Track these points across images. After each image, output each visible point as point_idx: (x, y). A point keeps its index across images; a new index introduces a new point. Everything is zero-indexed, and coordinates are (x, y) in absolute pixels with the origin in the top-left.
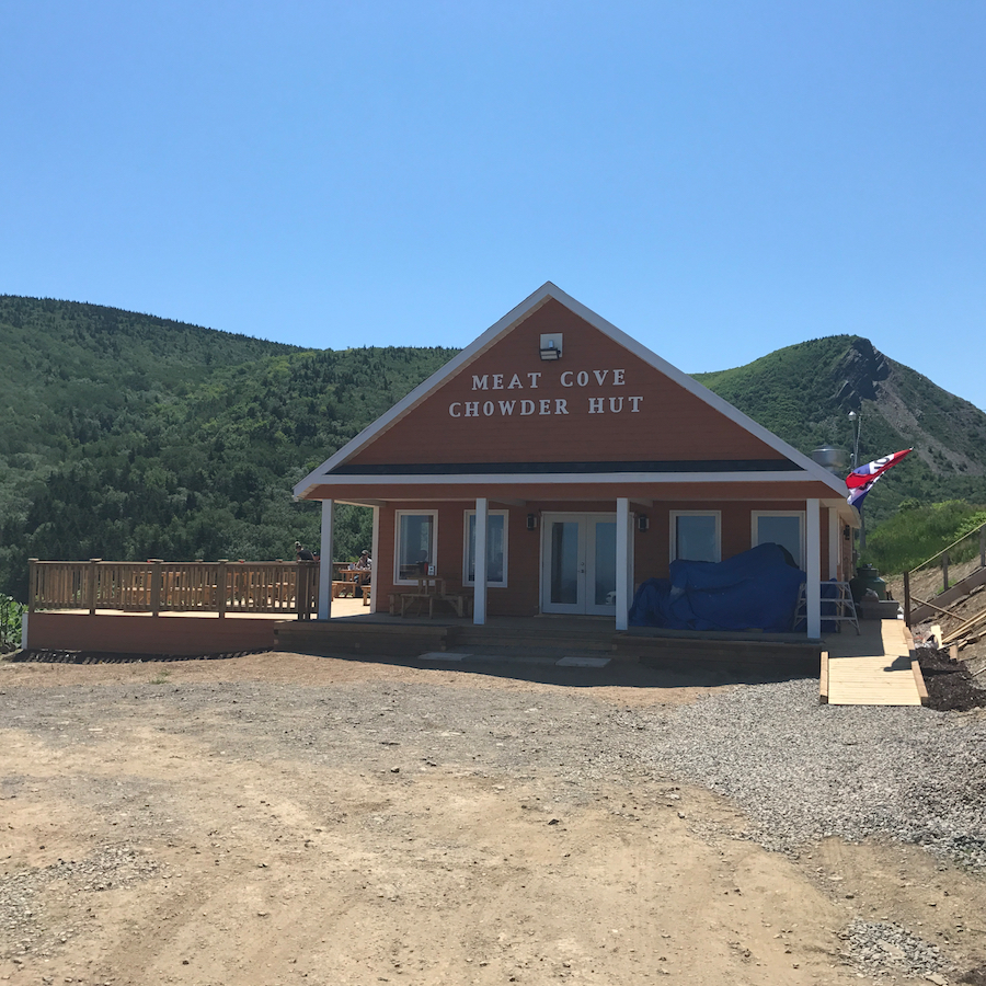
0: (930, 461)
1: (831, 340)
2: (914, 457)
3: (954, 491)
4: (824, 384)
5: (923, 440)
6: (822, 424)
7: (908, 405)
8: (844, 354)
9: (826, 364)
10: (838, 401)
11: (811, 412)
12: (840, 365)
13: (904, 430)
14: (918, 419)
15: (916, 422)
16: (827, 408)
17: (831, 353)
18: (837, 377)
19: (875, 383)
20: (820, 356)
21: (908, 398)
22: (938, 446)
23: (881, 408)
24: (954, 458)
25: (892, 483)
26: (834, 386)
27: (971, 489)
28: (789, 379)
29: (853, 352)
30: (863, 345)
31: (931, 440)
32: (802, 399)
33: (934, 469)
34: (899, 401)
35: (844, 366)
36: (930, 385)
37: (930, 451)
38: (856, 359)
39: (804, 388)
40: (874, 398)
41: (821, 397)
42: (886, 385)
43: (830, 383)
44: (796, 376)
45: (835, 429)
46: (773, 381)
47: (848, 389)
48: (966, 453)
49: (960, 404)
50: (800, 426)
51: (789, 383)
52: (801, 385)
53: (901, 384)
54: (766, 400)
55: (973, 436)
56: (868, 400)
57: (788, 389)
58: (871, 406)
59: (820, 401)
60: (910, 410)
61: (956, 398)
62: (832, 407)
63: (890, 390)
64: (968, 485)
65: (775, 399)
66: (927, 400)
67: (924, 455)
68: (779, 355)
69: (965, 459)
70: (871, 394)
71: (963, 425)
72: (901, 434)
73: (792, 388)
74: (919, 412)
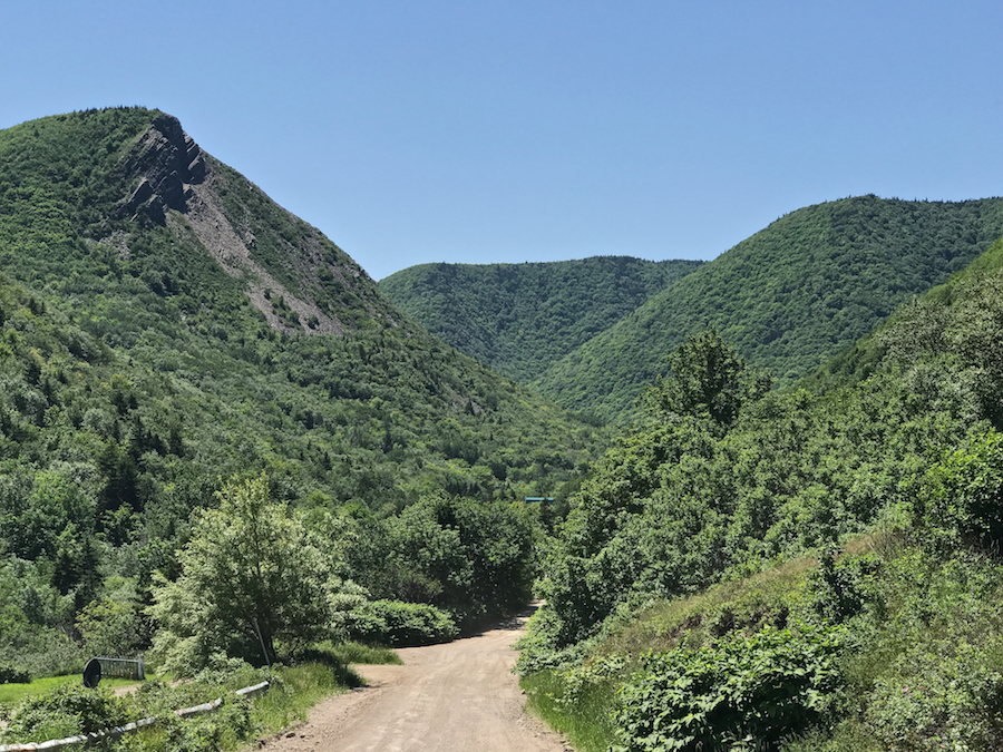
0: (267, 312)
1: (120, 113)
2: (245, 304)
3: (306, 357)
4: (108, 179)
5: (254, 279)
6: (106, 243)
7: (234, 225)
8: (140, 136)
9: (111, 149)
10: (130, 209)
11: (86, 221)
12: (134, 152)
13: (229, 262)
14: (249, 247)
15: (246, 253)
16: (113, 218)
17: (119, 132)
18: (129, 170)
19: (186, 187)
20: (102, 136)
21: (234, 215)
22: (278, 290)
23: (196, 226)
24: (304, 310)
25: (215, 341)
26: (123, 185)
27: (329, 354)
28: (51, 167)
29: (155, 135)
30: (169, 126)
31: (269, 281)
32: (72, 200)
33: (274, 324)
34: (220, 217)
35: (140, 155)
36: (264, 199)
37: (268, 297)
38: (159, 146)
39: (76, 183)
40: (185, 209)
41: (103, 200)
42: (201, 191)
43: (118, 179)
44: (62, 163)
45: (126, 252)
46: (24, 168)
47: (145, 192)
48: (317, 303)
49: (305, 231)
50: (70, 243)
51: (51, 173)
52: (70, 179)
53: (224, 193)
54: (12, 197)
55: (326, 279)
56: (177, 212)
57: (50, 183)
58: (181, 220)
59: (104, 206)
60: (238, 232)
61: (300, 222)
62: (121, 217)
63: (208, 200)
64: (324, 349)
65: (27, 197)
66: (261, 221)
67: (259, 303)
68: (36, 128)
69: (315, 312)
70: (180, 202)
71: (312, 261)
72: (225, 267)
73: (55, 181)
74: (250, 237)
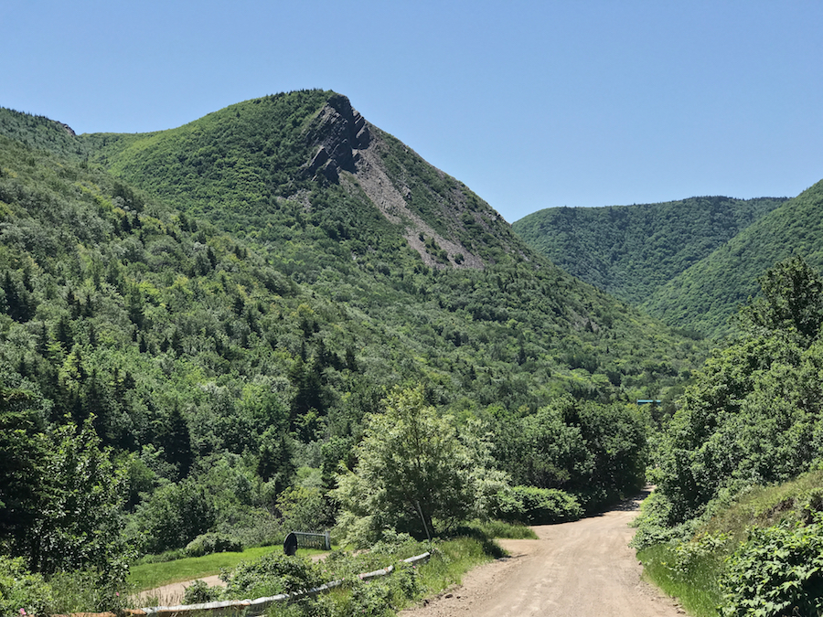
0: (422, 251)
1: (302, 95)
2: (404, 245)
3: (454, 287)
4: (294, 149)
5: (411, 224)
6: (293, 200)
7: (394, 181)
8: (318, 112)
9: (296, 124)
10: (311, 171)
11: (277, 182)
12: (313, 126)
13: (390, 211)
14: (406, 199)
15: (404, 203)
16: (298, 179)
17: (302, 110)
18: (310, 141)
19: (355, 152)
20: (288, 114)
21: (393, 173)
22: (430, 233)
23: (363, 183)
24: (451, 248)
25: (380, 276)
26: (305, 153)
27: (472, 284)
28: (250, 141)
29: (330, 111)
30: (340, 103)
31: (422, 226)
32: (266, 166)
33: (428, 261)
34: (383, 175)
35: (318, 128)
36: (417, 159)
37: (422, 239)
38: (333, 120)
39: (269, 153)
40: (354, 170)
41: (290, 165)
42: (368, 155)
43: (301, 148)
44: (258, 137)
45: (308, 206)
46: (229, 142)
47: (322, 157)
48: (462, 243)
49: (451, 184)
50: (263, 201)
51: (250, 146)
52: (265, 150)
53: (385, 156)
54: (220, 166)
55: (469, 223)
56: (347, 173)
57: (249, 154)
58: (351, 179)
59: (290, 170)
60: (396, 187)
61: (447, 177)
62: (304, 178)
63: (373, 161)
64: (469, 281)
65: (232, 165)
66: (415, 177)
67: (415, 244)
68: (237, 110)
69: (460, 250)
70: (350, 164)
71: (457, 209)
72: (387, 215)
73: (253, 152)
74: (406, 190)
